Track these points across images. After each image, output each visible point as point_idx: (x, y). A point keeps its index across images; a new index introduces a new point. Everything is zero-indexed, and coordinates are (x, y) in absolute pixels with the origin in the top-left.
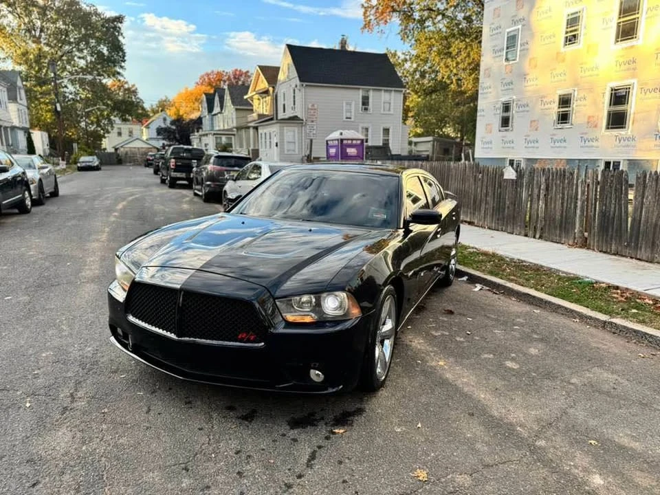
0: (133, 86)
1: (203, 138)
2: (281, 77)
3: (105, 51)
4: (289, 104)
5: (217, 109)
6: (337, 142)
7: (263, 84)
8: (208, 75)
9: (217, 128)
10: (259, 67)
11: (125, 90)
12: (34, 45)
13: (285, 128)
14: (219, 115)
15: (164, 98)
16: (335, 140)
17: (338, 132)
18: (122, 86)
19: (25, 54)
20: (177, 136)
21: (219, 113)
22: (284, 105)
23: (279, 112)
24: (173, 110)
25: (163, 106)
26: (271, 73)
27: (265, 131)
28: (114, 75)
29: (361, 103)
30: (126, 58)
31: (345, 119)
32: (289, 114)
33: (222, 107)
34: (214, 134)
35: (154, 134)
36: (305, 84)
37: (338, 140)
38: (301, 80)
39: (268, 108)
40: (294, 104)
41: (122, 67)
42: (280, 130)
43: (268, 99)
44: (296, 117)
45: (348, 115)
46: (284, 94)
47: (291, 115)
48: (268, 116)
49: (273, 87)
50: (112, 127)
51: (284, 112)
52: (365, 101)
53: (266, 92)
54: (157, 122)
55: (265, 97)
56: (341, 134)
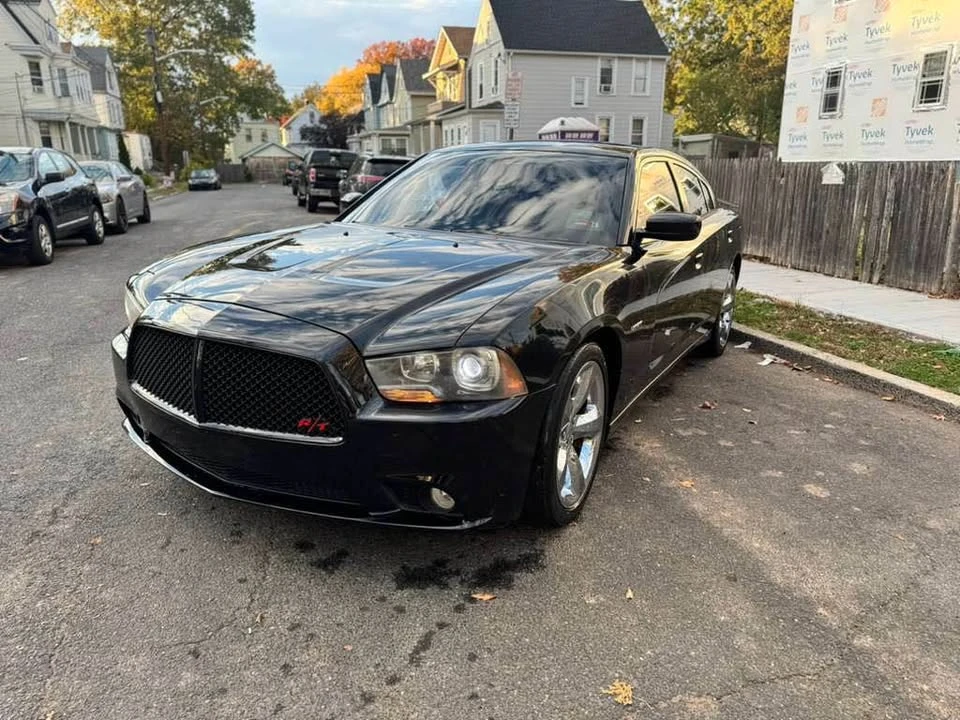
0: (269, 67)
1: (365, 142)
2: (479, 38)
3: (226, 14)
4: (490, 83)
5: (385, 98)
6: (555, 135)
7: (451, 55)
8: (375, 48)
9: (386, 126)
10: (445, 28)
11: (259, 73)
12: (127, 8)
13: (481, 121)
14: (388, 106)
15: (312, 85)
16: (553, 133)
17: (558, 121)
18: (254, 68)
19: (116, 20)
20: (328, 138)
21: (387, 103)
22: (481, 86)
23: (473, 97)
24: (326, 100)
25: (311, 96)
26: (462, 38)
27: (452, 126)
28: (239, 50)
29: (599, 79)
30: (254, 24)
31: (573, 106)
32: (489, 98)
33: (391, 96)
34: (381, 135)
35: (297, 138)
36: (512, 51)
37: (557, 133)
38: (507, 46)
39: (457, 92)
40: (496, 83)
41: (250, 38)
42: (473, 124)
43: (458, 78)
44: (499, 103)
45: (579, 100)
46: (481, 69)
47: (492, 101)
48: (457, 104)
49: (466, 60)
50: (238, 127)
51: (481, 97)
52: (606, 77)
53: (455, 68)
54: (302, 119)
55: (454, 75)
56: (563, 123)
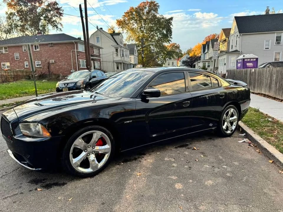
0: (178, 45)
1: (199, 64)
2: (232, 32)
3: (165, 32)
4: (234, 45)
5: (206, 51)
7: (224, 37)
9: (206, 59)
10: (223, 29)
11: (175, 47)
12: (141, 33)
13: (230, 56)
14: (207, 53)
15: (190, 49)
18: (174, 45)
19: (138, 37)
20: (190, 63)
21: (207, 52)
22: (232, 45)
23: (230, 49)
24: (193, 53)
25: (189, 52)
26: (227, 31)
27: (221, 58)
28: (168, 41)
29: (275, 40)
30: (172, 34)
31: (264, 49)
32: (234, 49)
34: (203, 62)
35: (181, 63)
36: (242, 34)
37: (242, 59)
38: (240, 33)
39: (225, 48)
40: (236, 44)
41: (171, 38)
42: (227, 57)
43: (226, 43)
44: (237, 50)
45: (267, 47)
46: (232, 40)
47: (235, 50)
48: (225, 51)
49: (228, 38)
50: (166, 62)
51: (232, 49)
52: (278, 40)
53: (225, 41)
54: (184, 58)
55: (225, 43)
56: (244, 56)
